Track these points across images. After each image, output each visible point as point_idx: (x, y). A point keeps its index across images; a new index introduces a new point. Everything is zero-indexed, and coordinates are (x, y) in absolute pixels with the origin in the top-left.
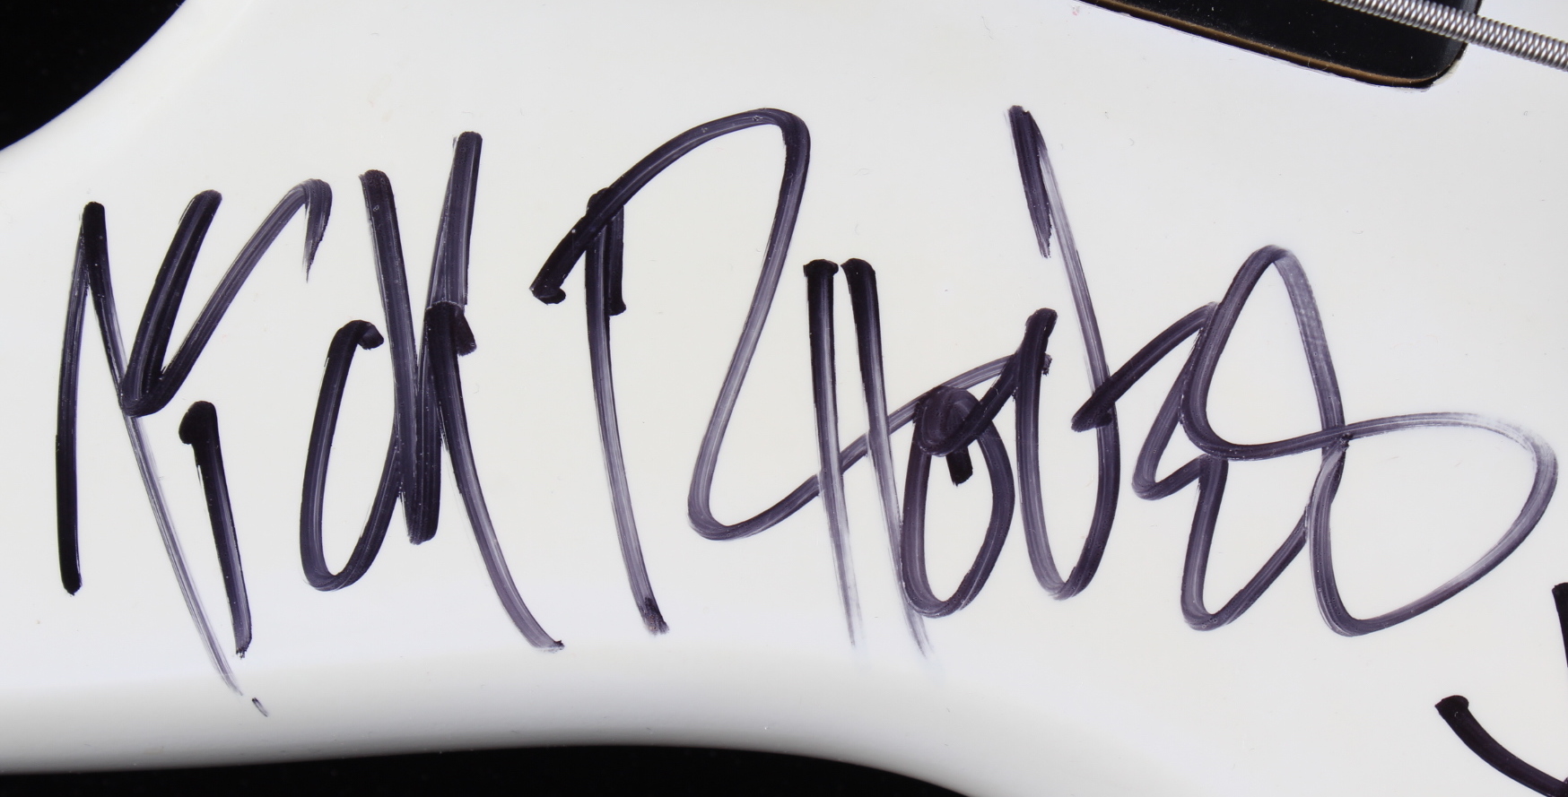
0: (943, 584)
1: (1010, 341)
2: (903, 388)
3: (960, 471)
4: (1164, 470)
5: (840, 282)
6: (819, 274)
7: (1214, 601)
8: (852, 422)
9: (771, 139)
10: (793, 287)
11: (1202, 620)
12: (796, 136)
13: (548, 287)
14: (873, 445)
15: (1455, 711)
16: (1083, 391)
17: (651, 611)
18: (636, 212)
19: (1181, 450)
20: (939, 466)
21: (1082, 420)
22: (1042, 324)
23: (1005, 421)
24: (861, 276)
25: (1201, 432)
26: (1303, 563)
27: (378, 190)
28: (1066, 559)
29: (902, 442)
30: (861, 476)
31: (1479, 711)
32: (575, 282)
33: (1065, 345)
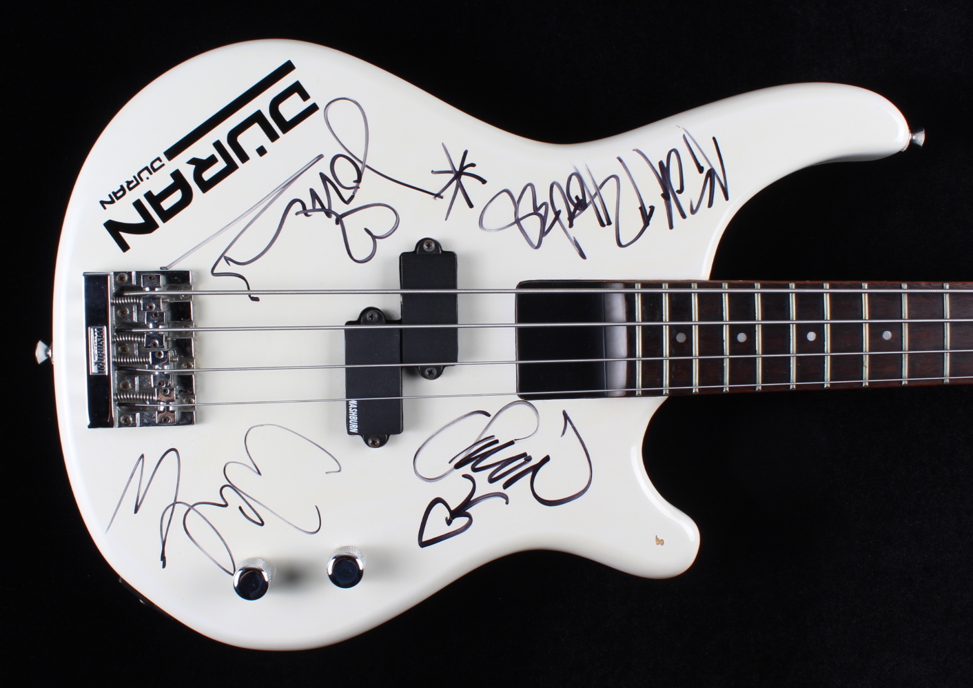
0: (574, 178)
1: (575, 221)
2: (591, 208)
3: (577, 198)
4: (544, 207)
5: (606, 223)
6: (609, 223)
7: (529, 188)
8: (597, 200)
9: (623, 244)
10: (613, 219)
11: (530, 185)
12: (620, 244)
13: (652, 208)
14: (592, 198)
15: (484, 182)
16: (561, 216)
17: (620, 160)
18: (642, 225)
19: (542, 211)
20: (581, 197)
21: (560, 212)
22: (571, 225)
23: (572, 208)
24: (602, 225)
25: (540, 215)
26: (516, 200)
27: (684, 216)
28: (555, 188)
29: (588, 200)
30: (593, 192)
31: (481, 183)
32: (648, 210)
33: (566, 223)
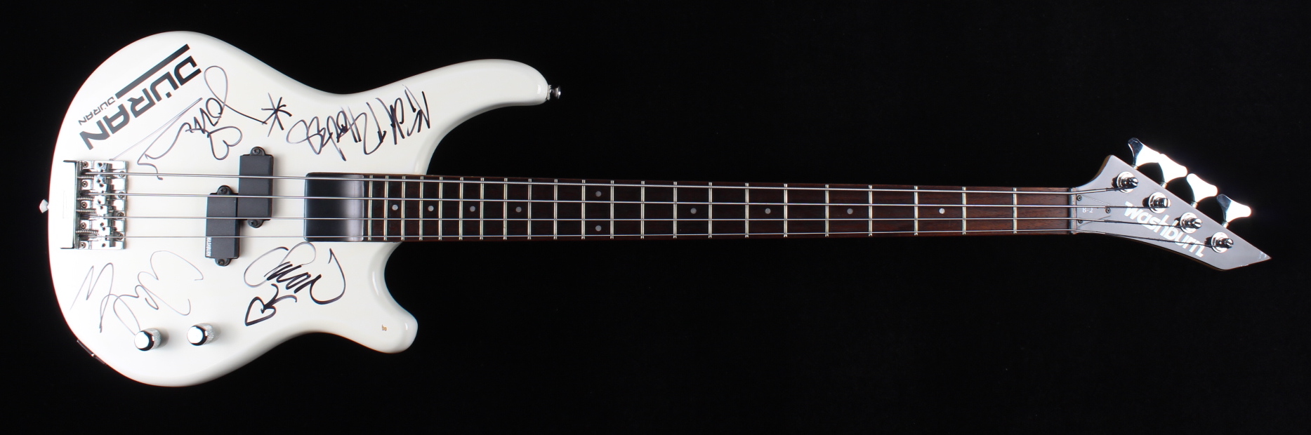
0: (341, 114)
1: (341, 139)
2: (350, 132)
3: (342, 125)
4: (323, 130)
5: (358, 140)
6: (360, 140)
7: (315, 119)
8: (353, 127)
9: (368, 152)
10: (362, 138)
11: (316, 117)
12: (366, 153)
13: (385, 132)
14: (351, 126)
15: (290, 115)
16: (333, 136)
17: (368, 104)
18: (379, 142)
19: (322, 133)
20: (344, 125)
21: (332, 133)
22: (338, 141)
23: (339, 131)
24: (356, 141)
25: (321, 135)
26: (308, 125)
27: (403, 137)
28: (330, 119)
29: (348, 127)
30: (351, 122)
31: (288, 116)
32: (383, 133)
33: (336, 140)
